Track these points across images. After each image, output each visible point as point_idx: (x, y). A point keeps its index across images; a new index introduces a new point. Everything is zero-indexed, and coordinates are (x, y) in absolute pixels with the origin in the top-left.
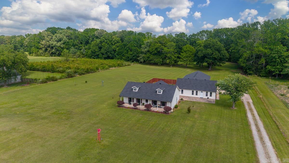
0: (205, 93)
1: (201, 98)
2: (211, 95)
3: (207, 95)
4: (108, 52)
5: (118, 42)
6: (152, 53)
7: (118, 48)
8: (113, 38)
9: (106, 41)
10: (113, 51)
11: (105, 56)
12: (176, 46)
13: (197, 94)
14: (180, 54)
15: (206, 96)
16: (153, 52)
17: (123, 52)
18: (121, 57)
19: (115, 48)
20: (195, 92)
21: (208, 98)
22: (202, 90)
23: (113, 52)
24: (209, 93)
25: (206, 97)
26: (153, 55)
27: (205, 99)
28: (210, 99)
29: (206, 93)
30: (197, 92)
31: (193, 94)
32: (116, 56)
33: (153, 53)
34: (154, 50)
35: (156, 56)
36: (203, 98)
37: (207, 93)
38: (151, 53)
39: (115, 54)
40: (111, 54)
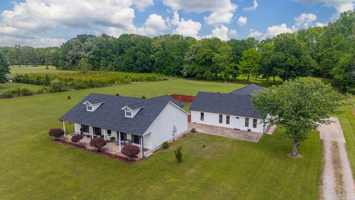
0: (242, 120)
1: (235, 129)
2: (255, 126)
3: (247, 125)
4: (144, 63)
5: (157, 50)
6: (199, 63)
7: (157, 58)
8: (152, 45)
9: (143, 49)
10: (151, 62)
11: (141, 68)
12: (233, 51)
13: (228, 122)
14: (238, 63)
15: (246, 127)
16: (199, 61)
17: (164, 64)
18: (162, 70)
19: (153, 58)
20: (224, 117)
21: (249, 130)
22: (238, 114)
23: (150, 64)
24: (251, 121)
25: (246, 129)
26: (201, 65)
27: (244, 131)
28: (253, 132)
29: (245, 119)
30: (228, 118)
31: (221, 121)
32: (155, 68)
33: (201, 62)
34: (201, 57)
35: (204, 67)
36: (239, 130)
37: (247, 120)
38: (197, 63)
39: (154, 66)
40: (148, 66)
